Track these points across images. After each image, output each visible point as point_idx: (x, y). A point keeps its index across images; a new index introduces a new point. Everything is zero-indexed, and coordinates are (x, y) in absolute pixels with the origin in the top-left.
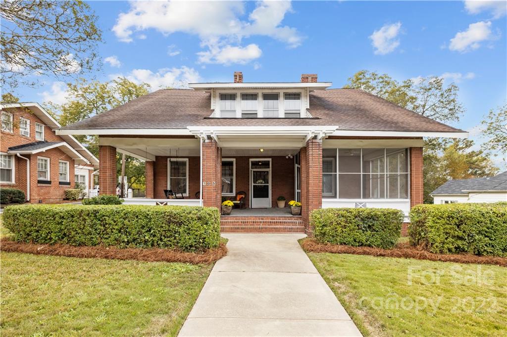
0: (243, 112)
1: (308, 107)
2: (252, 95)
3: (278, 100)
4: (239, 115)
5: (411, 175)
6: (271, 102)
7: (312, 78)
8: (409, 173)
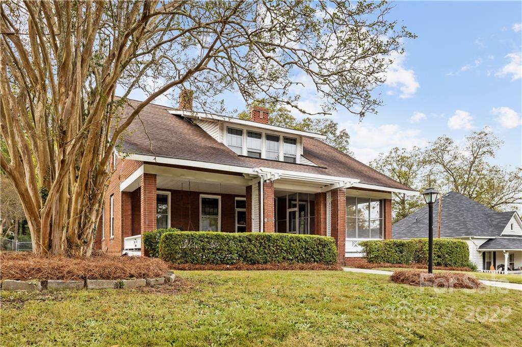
0: (249, 150)
1: (302, 154)
2: (251, 133)
3: (278, 141)
4: (245, 154)
5: (385, 220)
6: (272, 143)
7: (264, 113)
8: (383, 218)
